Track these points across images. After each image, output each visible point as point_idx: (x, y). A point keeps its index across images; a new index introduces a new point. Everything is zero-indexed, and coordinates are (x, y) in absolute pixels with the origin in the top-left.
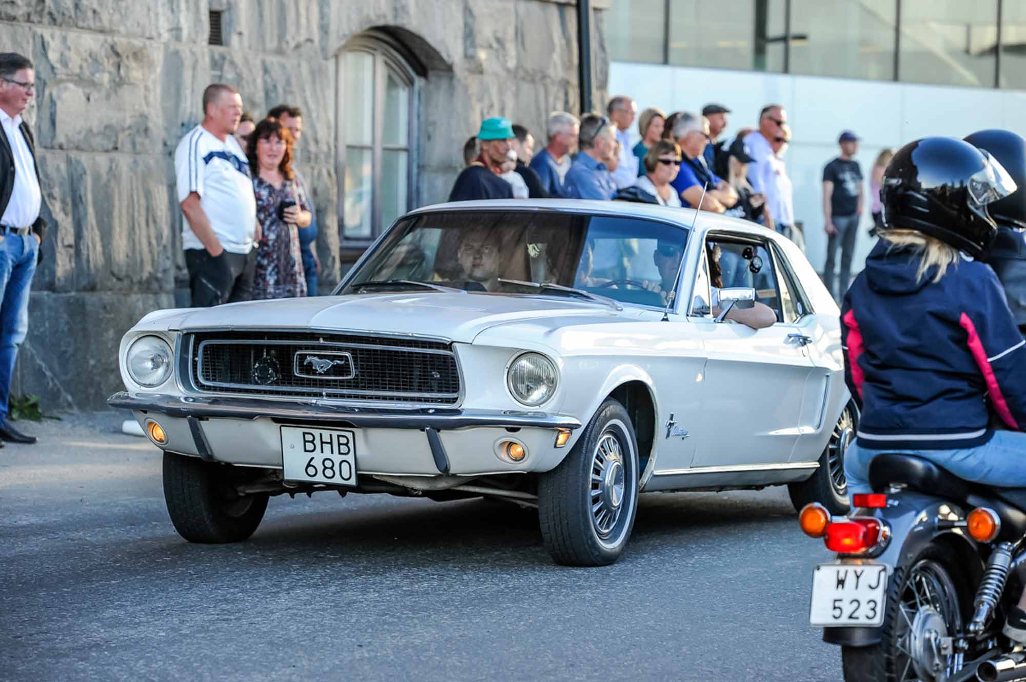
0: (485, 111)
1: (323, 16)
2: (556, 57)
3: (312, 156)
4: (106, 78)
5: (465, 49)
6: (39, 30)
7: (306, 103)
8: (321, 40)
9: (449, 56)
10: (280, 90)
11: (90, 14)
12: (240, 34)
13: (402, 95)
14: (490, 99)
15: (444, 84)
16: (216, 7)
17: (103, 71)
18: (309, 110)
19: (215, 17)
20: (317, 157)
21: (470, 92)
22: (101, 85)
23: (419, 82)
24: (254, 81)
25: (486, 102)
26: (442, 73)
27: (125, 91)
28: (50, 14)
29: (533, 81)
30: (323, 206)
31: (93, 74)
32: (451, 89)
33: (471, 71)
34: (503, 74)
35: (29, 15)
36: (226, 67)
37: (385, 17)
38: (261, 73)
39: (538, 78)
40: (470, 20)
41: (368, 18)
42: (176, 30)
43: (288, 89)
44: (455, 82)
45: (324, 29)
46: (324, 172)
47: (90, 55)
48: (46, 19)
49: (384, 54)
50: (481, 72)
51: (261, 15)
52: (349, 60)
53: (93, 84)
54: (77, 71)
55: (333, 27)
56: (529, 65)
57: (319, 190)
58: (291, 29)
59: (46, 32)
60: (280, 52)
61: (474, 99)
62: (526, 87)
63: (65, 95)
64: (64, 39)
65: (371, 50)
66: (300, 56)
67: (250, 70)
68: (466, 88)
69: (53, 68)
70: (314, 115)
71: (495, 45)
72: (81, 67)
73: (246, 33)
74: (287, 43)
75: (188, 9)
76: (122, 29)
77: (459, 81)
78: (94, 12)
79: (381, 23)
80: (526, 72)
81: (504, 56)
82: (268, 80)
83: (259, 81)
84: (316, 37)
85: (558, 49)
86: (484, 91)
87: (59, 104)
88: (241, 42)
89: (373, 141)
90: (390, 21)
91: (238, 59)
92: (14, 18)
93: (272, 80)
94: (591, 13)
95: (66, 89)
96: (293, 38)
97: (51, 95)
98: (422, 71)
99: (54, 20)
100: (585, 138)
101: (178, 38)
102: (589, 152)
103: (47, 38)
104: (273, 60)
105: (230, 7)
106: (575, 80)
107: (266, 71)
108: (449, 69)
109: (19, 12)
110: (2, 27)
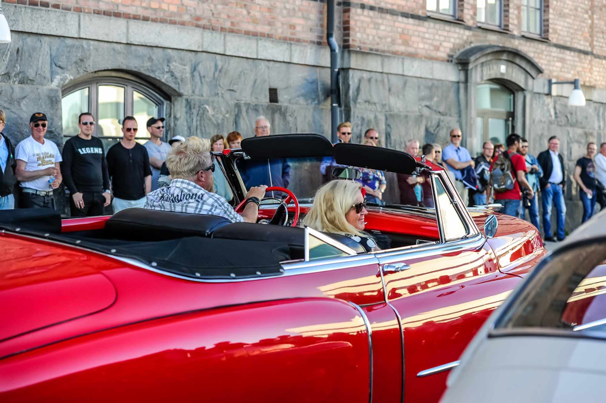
22: (582, 143)
28: (570, 124)
31: (580, 140)
35: (565, 124)
47: (580, 135)
53: (580, 142)
54: (576, 139)
59: (569, 129)
63: (574, 146)
64: (574, 131)
69: (571, 139)
72: (578, 138)
76: (588, 127)
78: (581, 123)
87: (572, 148)
92: (561, 126)
95: (574, 144)
97: (570, 146)
99: (571, 126)
101: (600, 129)
109: (563, 123)
110: (559, 128)
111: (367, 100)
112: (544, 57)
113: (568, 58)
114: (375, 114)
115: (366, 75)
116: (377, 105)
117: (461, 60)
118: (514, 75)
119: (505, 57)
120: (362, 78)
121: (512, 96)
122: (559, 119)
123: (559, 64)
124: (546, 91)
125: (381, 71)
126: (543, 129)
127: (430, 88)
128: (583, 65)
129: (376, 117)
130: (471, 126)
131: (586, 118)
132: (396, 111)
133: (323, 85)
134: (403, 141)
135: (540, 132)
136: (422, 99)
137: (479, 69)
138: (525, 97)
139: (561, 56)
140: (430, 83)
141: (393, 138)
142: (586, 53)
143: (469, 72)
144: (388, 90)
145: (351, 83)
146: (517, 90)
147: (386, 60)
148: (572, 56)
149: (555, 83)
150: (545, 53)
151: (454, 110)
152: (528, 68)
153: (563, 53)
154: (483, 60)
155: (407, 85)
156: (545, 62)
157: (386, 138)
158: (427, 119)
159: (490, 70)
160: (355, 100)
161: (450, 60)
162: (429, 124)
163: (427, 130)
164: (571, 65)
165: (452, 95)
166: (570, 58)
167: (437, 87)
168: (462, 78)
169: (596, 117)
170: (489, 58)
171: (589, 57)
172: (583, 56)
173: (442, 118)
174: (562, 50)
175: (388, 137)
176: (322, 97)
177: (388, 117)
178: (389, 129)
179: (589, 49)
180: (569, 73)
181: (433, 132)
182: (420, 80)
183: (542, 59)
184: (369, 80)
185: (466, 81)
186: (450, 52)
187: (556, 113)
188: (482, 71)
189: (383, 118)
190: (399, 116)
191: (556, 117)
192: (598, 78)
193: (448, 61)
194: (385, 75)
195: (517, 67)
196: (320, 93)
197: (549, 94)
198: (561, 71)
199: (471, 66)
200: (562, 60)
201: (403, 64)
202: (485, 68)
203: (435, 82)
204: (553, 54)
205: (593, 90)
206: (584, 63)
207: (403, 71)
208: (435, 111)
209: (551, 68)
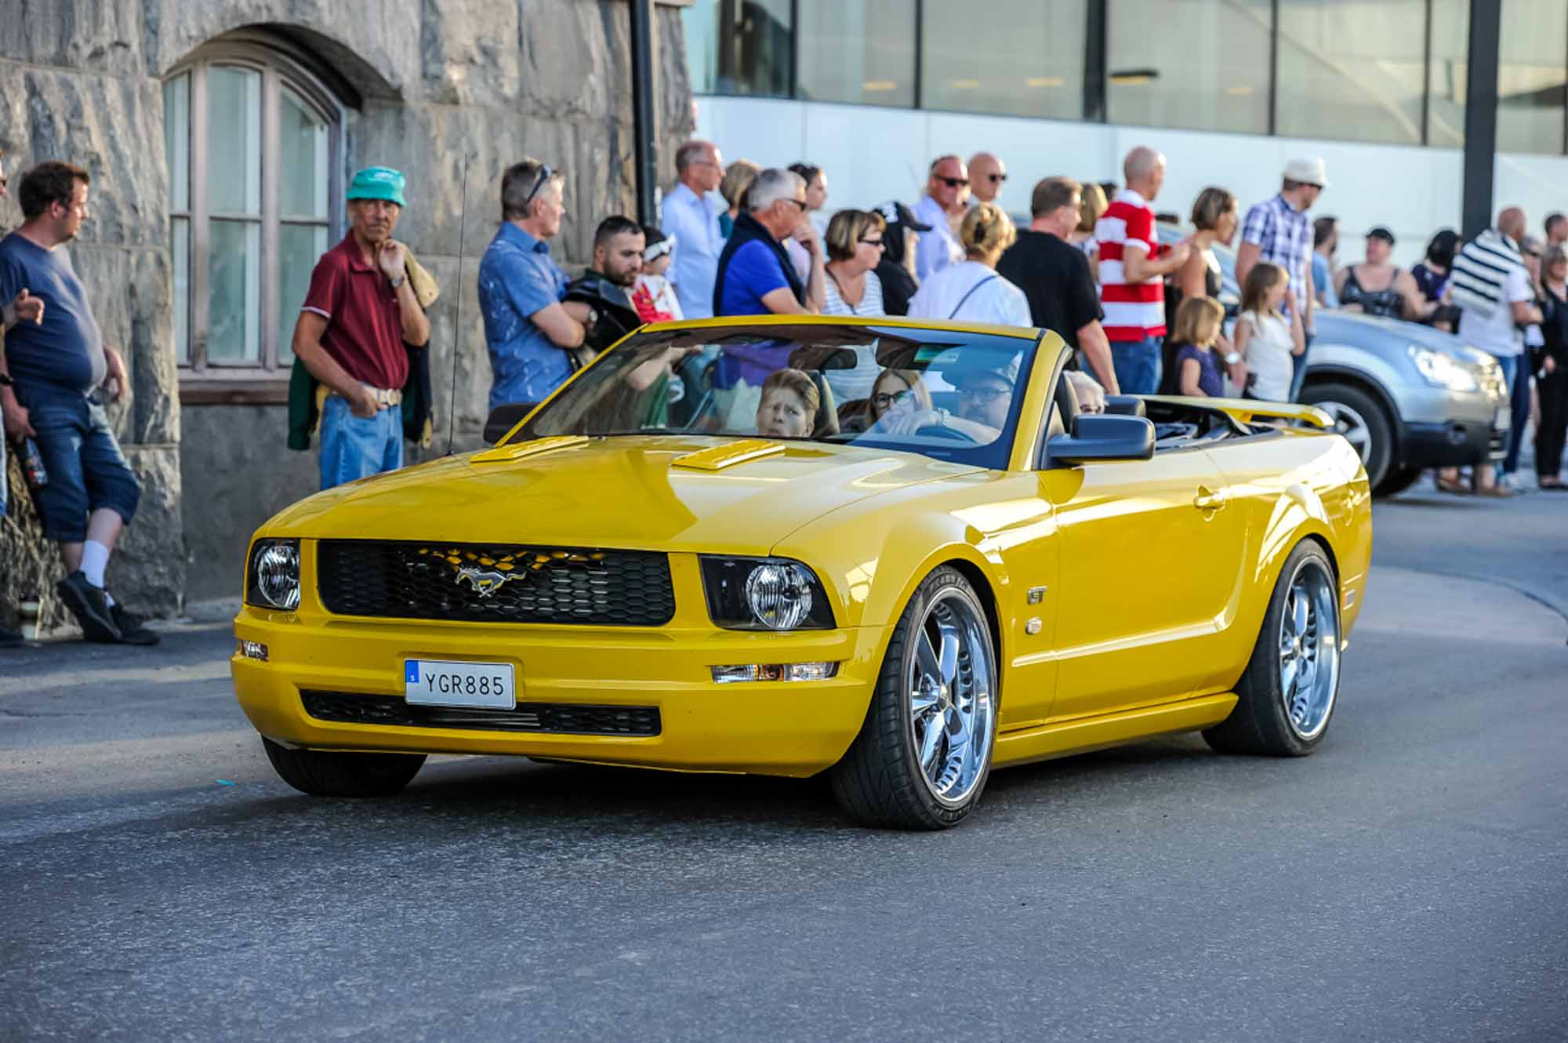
0: (462, 164)
1: (147, 5)
2: (592, 79)
3: (126, 232)
5: (425, 64)
7: (113, 146)
8: (144, 44)
9: (392, 75)
10: (61, 126)
13: (321, 137)
14: (471, 142)
15: (389, 119)
18: (119, 157)
20: (135, 234)
21: (433, 132)
23: (348, 117)
25: (465, 147)
26: (385, 103)
29: (553, 117)
30: (145, 313)
32: (400, 126)
33: (438, 101)
34: (497, 105)
37: (269, 9)
38: (23, 95)
39: (559, 113)
40: (433, 19)
41: (236, 11)
43: (73, 121)
44: (407, 118)
45: (151, 28)
46: (150, 257)
49: (279, 71)
50: (455, 102)
52: (213, 78)
55: (167, 25)
56: (544, 92)
57: (139, 289)
58: (83, 24)
60: (61, 61)
61: (440, 143)
62: (537, 126)
65: (254, 65)
66: (103, 69)
67: (2, 91)
68: (425, 127)
70: (130, 166)
71: (479, 59)
74: (76, 47)
77: (413, 115)
79: (264, 18)
80: (538, 102)
81: (496, 78)
82: (39, 108)
83: (19, 109)
84: (134, 38)
85: (598, 67)
86: (460, 129)
89: (262, 211)
90: (280, 16)
93: (45, 106)
94: (652, 7)
96: (88, 41)
98: (354, 99)
100: (514, 201)
102: (521, 224)
104: (47, 74)
106: (627, 115)
107: (34, 91)
108: (396, 95)
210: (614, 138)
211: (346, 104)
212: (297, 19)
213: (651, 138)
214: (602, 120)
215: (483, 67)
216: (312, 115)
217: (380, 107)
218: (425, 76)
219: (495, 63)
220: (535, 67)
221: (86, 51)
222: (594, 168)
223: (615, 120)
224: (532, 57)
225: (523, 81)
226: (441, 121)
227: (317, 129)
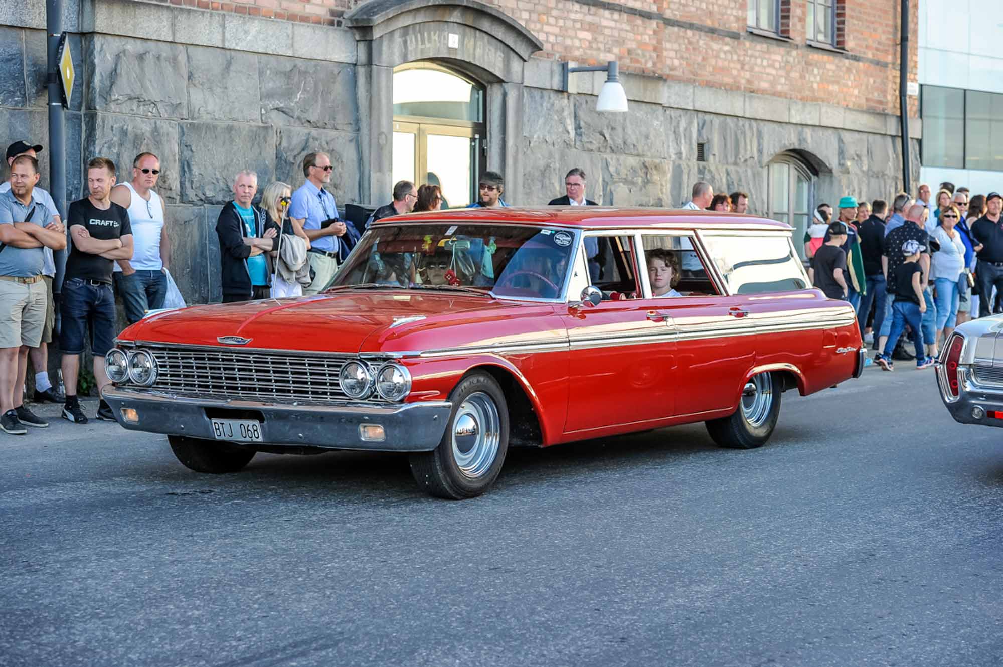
1: (759, 144)
2: (890, 164)
4: (640, 180)
5: (839, 161)
6: (605, 156)
7: (750, 191)
8: (759, 157)
9: (830, 164)
10: (736, 185)
11: (632, 147)
12: (714, 155)
13: (805, 185)
14: (853, 187)
15: (828, 179)
16: (701, 142)
17: (639, 176)
18: (752, 194)
19: (701, 146)
21: (842, 183)
22: (637, 183)
23: (814, 178)
24: (721, 179)
25: (851, 188)
26: (827, 174)
27: (650, 187)
28: (611, 148)
29: (877, 177)
31: (633, 178)
32: (832, 182)
33: (843, 172)
34: (860, 173)
35: (599, 149)
36: (706, 172)
37: (794, 144)
38: (725, 175)
39: (880, 175)
40: (841, 145)
41: (785, 145)
42: (679, 154)
43: (740, 183)
44: (834, 178)
45: (760, 152)
47: (632, 168)
48: (609, 150)
49: (794, 164)
50: (848, 173)
51: (725, 145)
52: (776, 168)
53: (633, 183)
54: (624, 176)
55: (765, 151)
56: (875, 169)
58: (742, 151)
59: (608, 156)
60: (735, 164)
61: (844, 187)
62: (873, 180)
63: (618, 189)
64: (618, 160)
65: (787, 163)
66: (747, 166)
67: (719, 174)
68: (840, 181)
69: (612, 175)
70: (754, 197)
71: (856, 158)
72: (627, 175)
73: (717, 154)
74: (740, 159)
75: (685, 142)
76: (649, 154)
77: (836, 177)
78: (634, 146)
79: (792, 148)
80: (873, 172)
81: (861, 164)
82: (729, 179)
83: (724, 180)
84: (756, 156)
85: (891, 160)
86: (850, 183)
87: (614, 193)
88: (714, 159)
89: (789, 210)
90: (797, 147)
91: (713, 168)
92: (592, 150)
93: (731, 179)
94: (909, 140)
95: (619, 186)
96: (743, 157)
97: (610, 189)
98: (816, 173)
99: (612, 151)
100: (897, 207)
101: (680, 158)
102: (900, 214)
103: (609, 160)
104: (731, 168)
105: (708, 141)
106: (901, 177)
107: (728, 174)
108: (831, 171)
109: (594, 147)
110: (585, 155)
111: (133, 95)
112: (552, 20)
113: (605, 23)
114: (156, 123)
115: (131, 47)
116: (160, 106)
117: (356, 20)
118: (479, 51)
119: (456, 16)
120: (124, 51)
121: (481, 92)
122: (585, 139)
123: (587, 35)
124: (556, 84)
125: (170, 39)
126: (551, 155)
127: (288, 75)
128: (639, 38)
129: (156, 130)
130: (380, 148)
131: (647, 137)
132: (205, 118)
133: (35, 65)
134: (218, 176)
135: (542, 163)
136: (269, 95)
137: (398, 39)
138: (505, 95)
139: (589, 18)
140: (288, 66)
141: (195, 170)
142: (647, 15)
143: (374, 45)
144: (186, 77)
145: (96, 61)
146: (491, 83)
147: (182, 18)
148: (616, 21)
149: (574, 71)
150: (554, 12)
151: (341, 119)
152: (510, 40)
153: (594, 15)
154: (407, 20)
155: (232, 68)
156: (556, 30)
157: (183, 171)
158: (280, 134)
159: (423, 42)
160: (106, 94)
161: (335, 20)
162: (284, 144)
163: (279, 157)
164: (612, 36)
165: (339, 89)
166: (612, 24)
167: (304, 73)
168: (362, 57)
169: (672, 137)
170: (420, 18)
171: (654, 24)
172: (639, 21)
173: (314, 132)
174: (593, 9)
175: (186, 169)
176: (31, 89)
177: (185, 130)
178: (187, 154)
179: (654, 8)
180: (610, 51)
181: (292, 160)
182: (264, 57)
183: (548, 24)
184: (141, 57)
185: (369, 63)
186: (337, 6)
187: (578, 127)
188: (405, 42)
189: (175, 133)
190: (210, 128)
191: (579, 135)
192: (676, 62)
193: (331, 23)
194: (181, 47)
195: (486, 37)
196: (28, 81)
197: (563, 91)
198: (591, 48)
199: (377, 34)
200: (593, 28)
201: (223, 26)
202: (411, 38)
203: (299, 63)
204: (573, 16)
205: (661, 83)
206: (642, 34)
207: (223, 41)
208: (299, 118)
209: (568, 42)
210: (896, 184)
211: (814, 174)
212: (802, 147)
213: (909, 183)
214: (893, 178)
215: (857, 161)
216: (803, 178)
217: (825, 175)
218: (839, 164)
219: (861, 160)
220: (872, 160)
221: (742, 160)
222: (890, 193)
223: (896, 178)
224: (871, 157)
225: (869, 166)
226: (844, 179)
227: (804, 183)
